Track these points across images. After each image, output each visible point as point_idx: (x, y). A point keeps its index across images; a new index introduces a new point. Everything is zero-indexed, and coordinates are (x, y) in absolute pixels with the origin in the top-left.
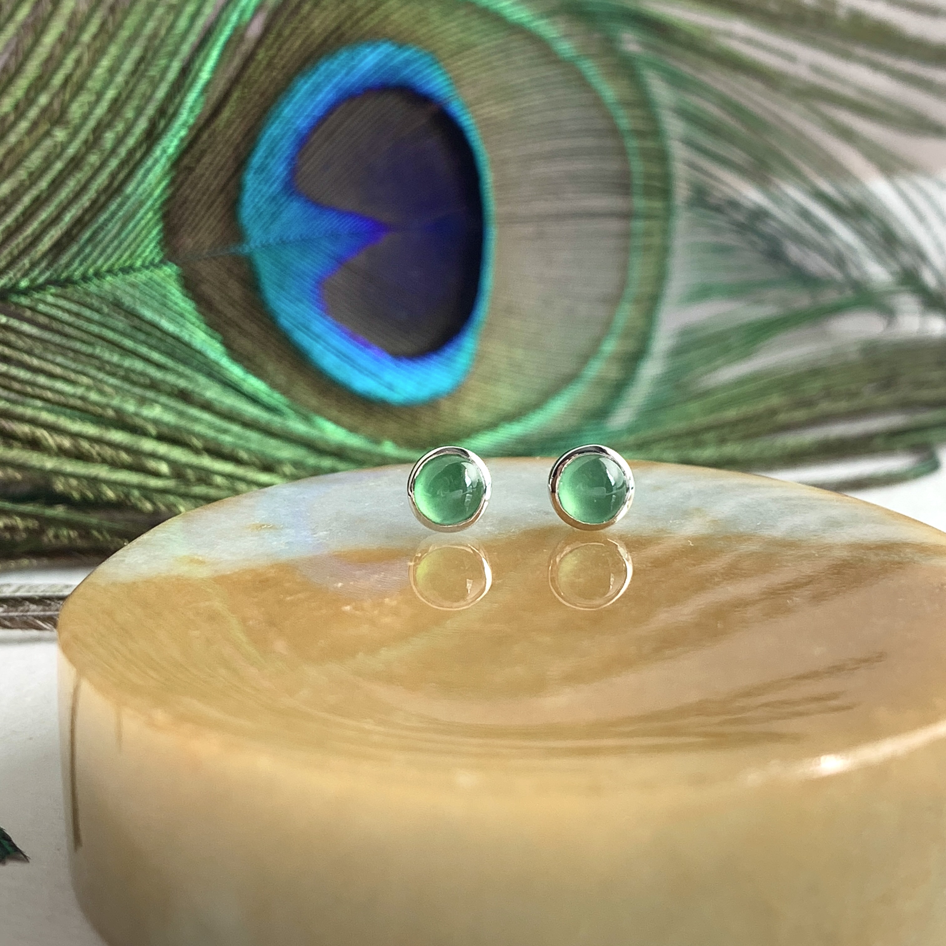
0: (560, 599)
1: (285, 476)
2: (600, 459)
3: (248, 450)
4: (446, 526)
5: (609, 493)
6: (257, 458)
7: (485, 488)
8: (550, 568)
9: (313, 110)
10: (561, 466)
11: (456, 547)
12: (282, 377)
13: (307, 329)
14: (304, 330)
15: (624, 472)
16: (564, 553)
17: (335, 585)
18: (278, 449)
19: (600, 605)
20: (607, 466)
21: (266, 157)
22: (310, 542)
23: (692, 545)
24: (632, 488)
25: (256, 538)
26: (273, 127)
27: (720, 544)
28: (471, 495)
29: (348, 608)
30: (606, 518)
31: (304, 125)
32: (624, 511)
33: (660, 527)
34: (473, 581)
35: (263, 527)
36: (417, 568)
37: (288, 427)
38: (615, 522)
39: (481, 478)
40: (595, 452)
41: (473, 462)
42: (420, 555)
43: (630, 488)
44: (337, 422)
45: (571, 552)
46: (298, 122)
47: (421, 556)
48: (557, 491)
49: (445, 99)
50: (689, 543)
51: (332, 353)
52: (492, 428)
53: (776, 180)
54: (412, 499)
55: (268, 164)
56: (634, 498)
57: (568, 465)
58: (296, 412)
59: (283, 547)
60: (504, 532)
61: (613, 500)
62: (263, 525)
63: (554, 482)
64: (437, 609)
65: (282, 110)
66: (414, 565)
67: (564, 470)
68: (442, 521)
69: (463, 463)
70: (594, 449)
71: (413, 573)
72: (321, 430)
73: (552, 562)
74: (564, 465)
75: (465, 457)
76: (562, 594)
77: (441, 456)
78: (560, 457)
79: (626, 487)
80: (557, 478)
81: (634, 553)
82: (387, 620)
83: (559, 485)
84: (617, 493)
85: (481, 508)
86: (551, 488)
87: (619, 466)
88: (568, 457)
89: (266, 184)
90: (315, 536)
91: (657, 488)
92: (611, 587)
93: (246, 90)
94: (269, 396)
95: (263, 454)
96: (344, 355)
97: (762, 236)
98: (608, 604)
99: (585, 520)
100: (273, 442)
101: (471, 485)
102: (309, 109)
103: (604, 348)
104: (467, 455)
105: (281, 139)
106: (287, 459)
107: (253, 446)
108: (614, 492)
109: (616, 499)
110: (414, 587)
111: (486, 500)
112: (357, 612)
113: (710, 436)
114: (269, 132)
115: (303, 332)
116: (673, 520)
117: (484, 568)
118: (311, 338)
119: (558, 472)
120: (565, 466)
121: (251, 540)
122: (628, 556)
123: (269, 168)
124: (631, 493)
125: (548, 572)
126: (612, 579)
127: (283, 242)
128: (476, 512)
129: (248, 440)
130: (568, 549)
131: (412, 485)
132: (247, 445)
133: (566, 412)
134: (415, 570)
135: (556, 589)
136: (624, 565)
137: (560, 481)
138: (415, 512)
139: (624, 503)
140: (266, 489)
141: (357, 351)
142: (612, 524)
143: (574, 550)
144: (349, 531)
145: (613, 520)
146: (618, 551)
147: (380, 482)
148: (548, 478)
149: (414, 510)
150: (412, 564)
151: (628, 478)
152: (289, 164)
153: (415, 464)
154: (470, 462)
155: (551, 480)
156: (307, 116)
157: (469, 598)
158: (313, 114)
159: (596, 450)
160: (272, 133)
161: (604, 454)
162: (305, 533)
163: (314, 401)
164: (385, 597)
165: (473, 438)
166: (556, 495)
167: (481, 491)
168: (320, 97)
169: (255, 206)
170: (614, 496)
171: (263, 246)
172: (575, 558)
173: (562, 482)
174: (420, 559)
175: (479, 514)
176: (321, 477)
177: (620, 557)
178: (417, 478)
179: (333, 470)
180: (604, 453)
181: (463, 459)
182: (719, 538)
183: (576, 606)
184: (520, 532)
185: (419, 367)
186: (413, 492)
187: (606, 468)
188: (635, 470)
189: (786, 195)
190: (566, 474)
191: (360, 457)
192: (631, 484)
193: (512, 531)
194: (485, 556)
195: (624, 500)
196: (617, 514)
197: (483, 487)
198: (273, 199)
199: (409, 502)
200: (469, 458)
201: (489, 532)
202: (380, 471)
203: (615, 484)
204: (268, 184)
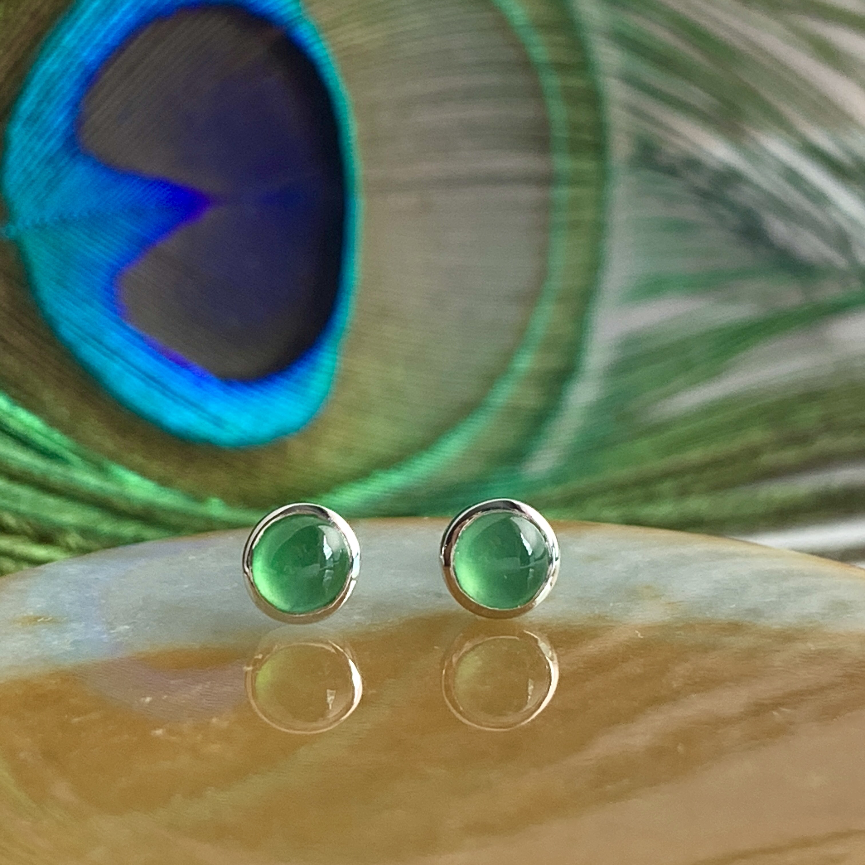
0: (458, 716)
1: (69, 549)
2: (511, 518)
3: (17, 514)
4: (297, 616)
5: (524, 565)
6: (29, 524)
7: (351, 561)
8: (444, 672)
9: (105, 37)
10: (458, 529)
11: (312, 644)
12: (64, 409)
13: (100, 343)
14: (95, 343)
15: (545, 537)
16: (464, 650)
17: (142, 699)
18: (60, 511)
19: (515, 724)
20: (521, 528)
21: (40, 103)
22: (106, 641)
23: (642, 637)
24: (557, 559)
25: (29, 636)
26: (50, 61)
27: (680, 635)
28: (332, 571)
29: (159, 732)
30: (521, 601)
31: (93, 58)
32: (547, 589)
33: (597, 612)
34: (337, 692)
35: (39, 620)
36: (257, 674)
37: (72, 479)
38: (533, 606)
39: (345, 547)
40: (504, 508)
41: (334, 525)
42: (260, 657)
43: (554, 559)
44: (143, 473)
45: (473, 649)
46: (85, 54)
47: (263, 658)
48: (452, 564)
49: (289, 22)
50: (637, 634)
51: (135, 375)
52: (360, 480)
53: (753, 133)
54: (249, 579)
55: (43, 112)
56: (560, 572)
57: (468, 528)
58: (84, 458)
59: (68, 648)
60: (378, 622)
61: (531, 577)
62: (40, 618)
63: (448, 552)
64: (287, 733)
65: (62, 38)
66: (253, 671)
67: (462, 535)
68: (293, 607)
69: (320, 527)
70: (502, 505)
71: (252, 681)
72: (121, 483)
73: (446, 664)
74: (462, 527)
75: (324, 518)
76: (461, 709)
77: (289, 516)
78: (455, 516)
79: (549, 558)
80: (451, 547)
81: (561, 649)
82: (215, 748)
83: (454, 556)
84: (536, 565)
85: (346, 589)
86: (443, 561)
87: (539, 528)
88: (468, 516)
89: (39, 140)
90: (112, 631)
91: (592, 558)
92: (529, 697)
93: (11, 10)
94: (46, 436)
95: (37, 518)
96: (152, 378)
97: (732, 207)
98: (526, 722)
99: (491, 604)
100: (51, 501)
101: (332, 556)
102: (100, 35)
103: (516, 365)
104: (327, 516)
105: (60, 78)
106: (71, 525)
107: (23, 508)
108: (531, 565)
109: (534, 574)
110: (253, 702)
111: (353, 577)
112: (174, 738)
113: (667, 486)
114: (44, 67)
115: (94, 347)
116: (614, 602)
117: (351, 673)
118: (105, 355)
119: (454, 537)
120: (464, 529)
121: (22, 639)
122: (552, 653)
123: (44, 118)
124: (556, 564)
125: (441, 677)
126: (531, 688)
127: (64, 221)
128: (339, 596)
129: (16, 498)
130: (468, 645)
131: (249, 558)
132: (14, 506)
133: (464, 455)
134: (254, 679)
135: (453, 702)
136: (547, 667)
137: (456, 550)
138: (253, 596)
139: (546, 580)
140: (42, 567)
141: (171, 372)
142: (530, 608)
143: (477, 646)
144: (161, 624)
145: (531, 603)
146: (539, 647)
147: (204, 555)
148: (439, 545)
149: (252, 593)
150: (250, 668)
151: (551, 545)
152: (72, 112)
153: (252, 528)
154: (330, 524)
155: (443, 549)
156: (97, 46)
157: (331, 716)
158: (106, 42)
159: (505, 506)
160: (47, 69)
161: (516, 512)
162: (98, 628)
163: (109, 445)
164: (212, 717)
165: (335, 493)
166: (451, 569)
167: (345, 565)
168: (115, 19)
169: (25, 170)
170: (531, 570)
171: (36, 226)
172: (477, 657)
173: (458, 551)
174: (261, 662)
175: (343, 597)
176: (121, 549)
177: (541, 655)
178: (256, 549)
179: (137, 540)
180: (516, 510)
181: (319, 521)
182: (677, 627)
183: (482, 725)
184: (402, 622)
185: (256, 393)
186: (250, 568)
187: (520, 531)
188: (560, 534)
189: (765, 150)
190: (463, 541)
191: (174, 520)
192: (556, 552)
193: (389, 621)
194: (353, 656)
195: (546, 574)
196: (536, 596)
197: (348, 559)
198: (50, 161)
199: (245, 581)
200: (329, 519)
201: (357, 623)
202: (202, 539)
203: (533, 553)
204: (43, 141)
